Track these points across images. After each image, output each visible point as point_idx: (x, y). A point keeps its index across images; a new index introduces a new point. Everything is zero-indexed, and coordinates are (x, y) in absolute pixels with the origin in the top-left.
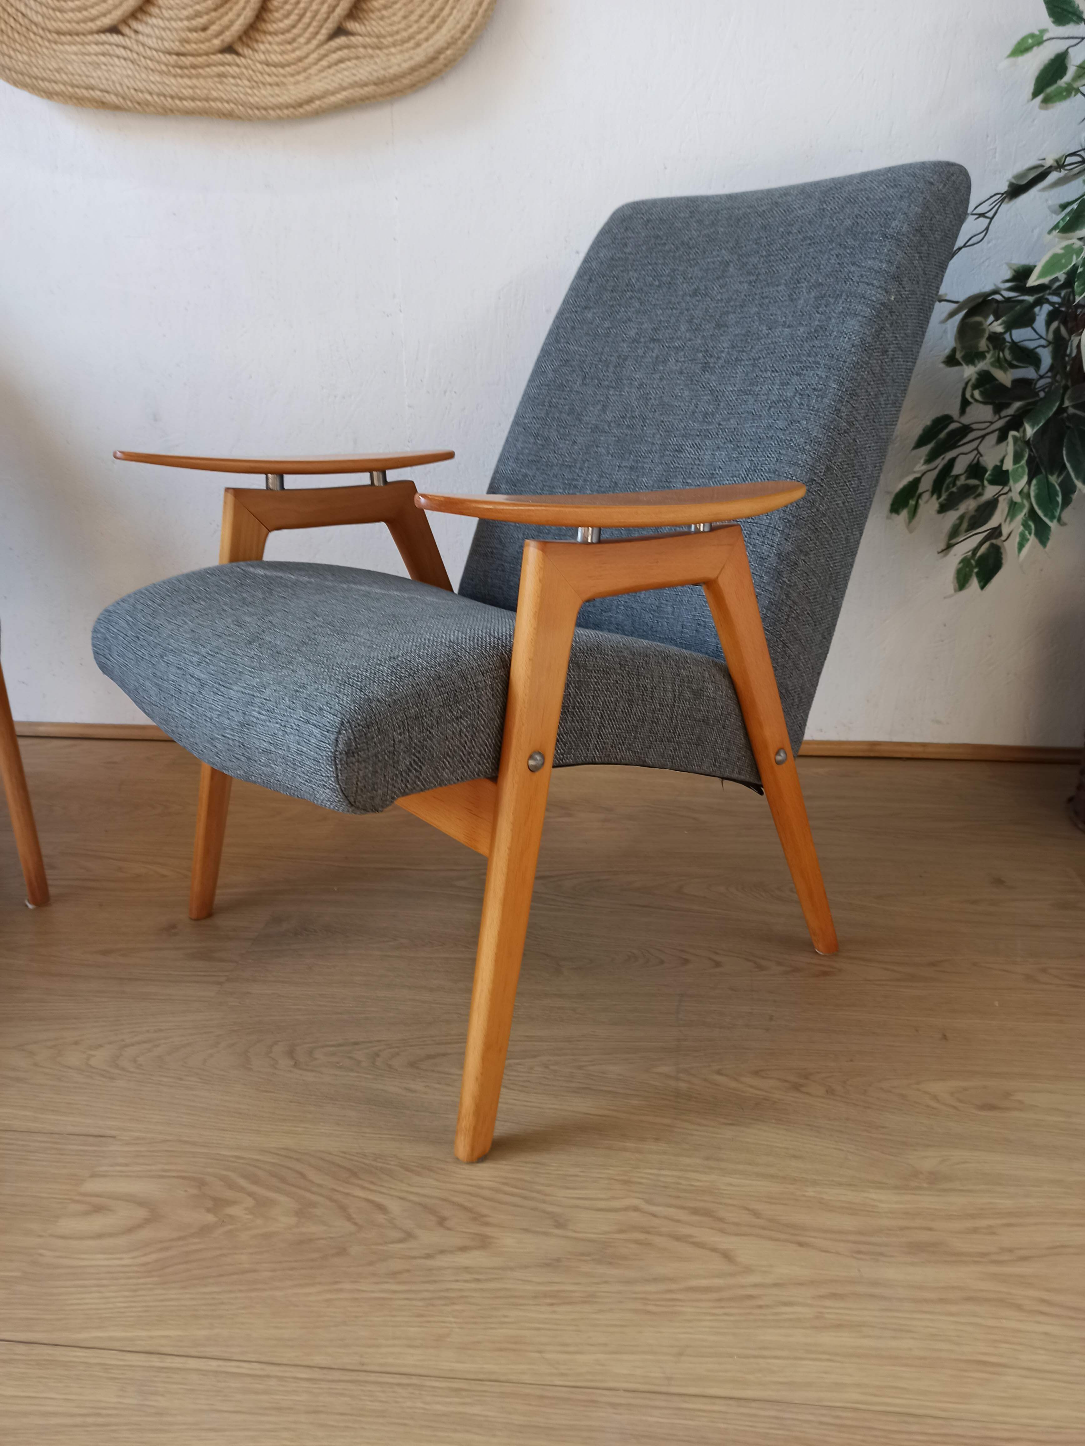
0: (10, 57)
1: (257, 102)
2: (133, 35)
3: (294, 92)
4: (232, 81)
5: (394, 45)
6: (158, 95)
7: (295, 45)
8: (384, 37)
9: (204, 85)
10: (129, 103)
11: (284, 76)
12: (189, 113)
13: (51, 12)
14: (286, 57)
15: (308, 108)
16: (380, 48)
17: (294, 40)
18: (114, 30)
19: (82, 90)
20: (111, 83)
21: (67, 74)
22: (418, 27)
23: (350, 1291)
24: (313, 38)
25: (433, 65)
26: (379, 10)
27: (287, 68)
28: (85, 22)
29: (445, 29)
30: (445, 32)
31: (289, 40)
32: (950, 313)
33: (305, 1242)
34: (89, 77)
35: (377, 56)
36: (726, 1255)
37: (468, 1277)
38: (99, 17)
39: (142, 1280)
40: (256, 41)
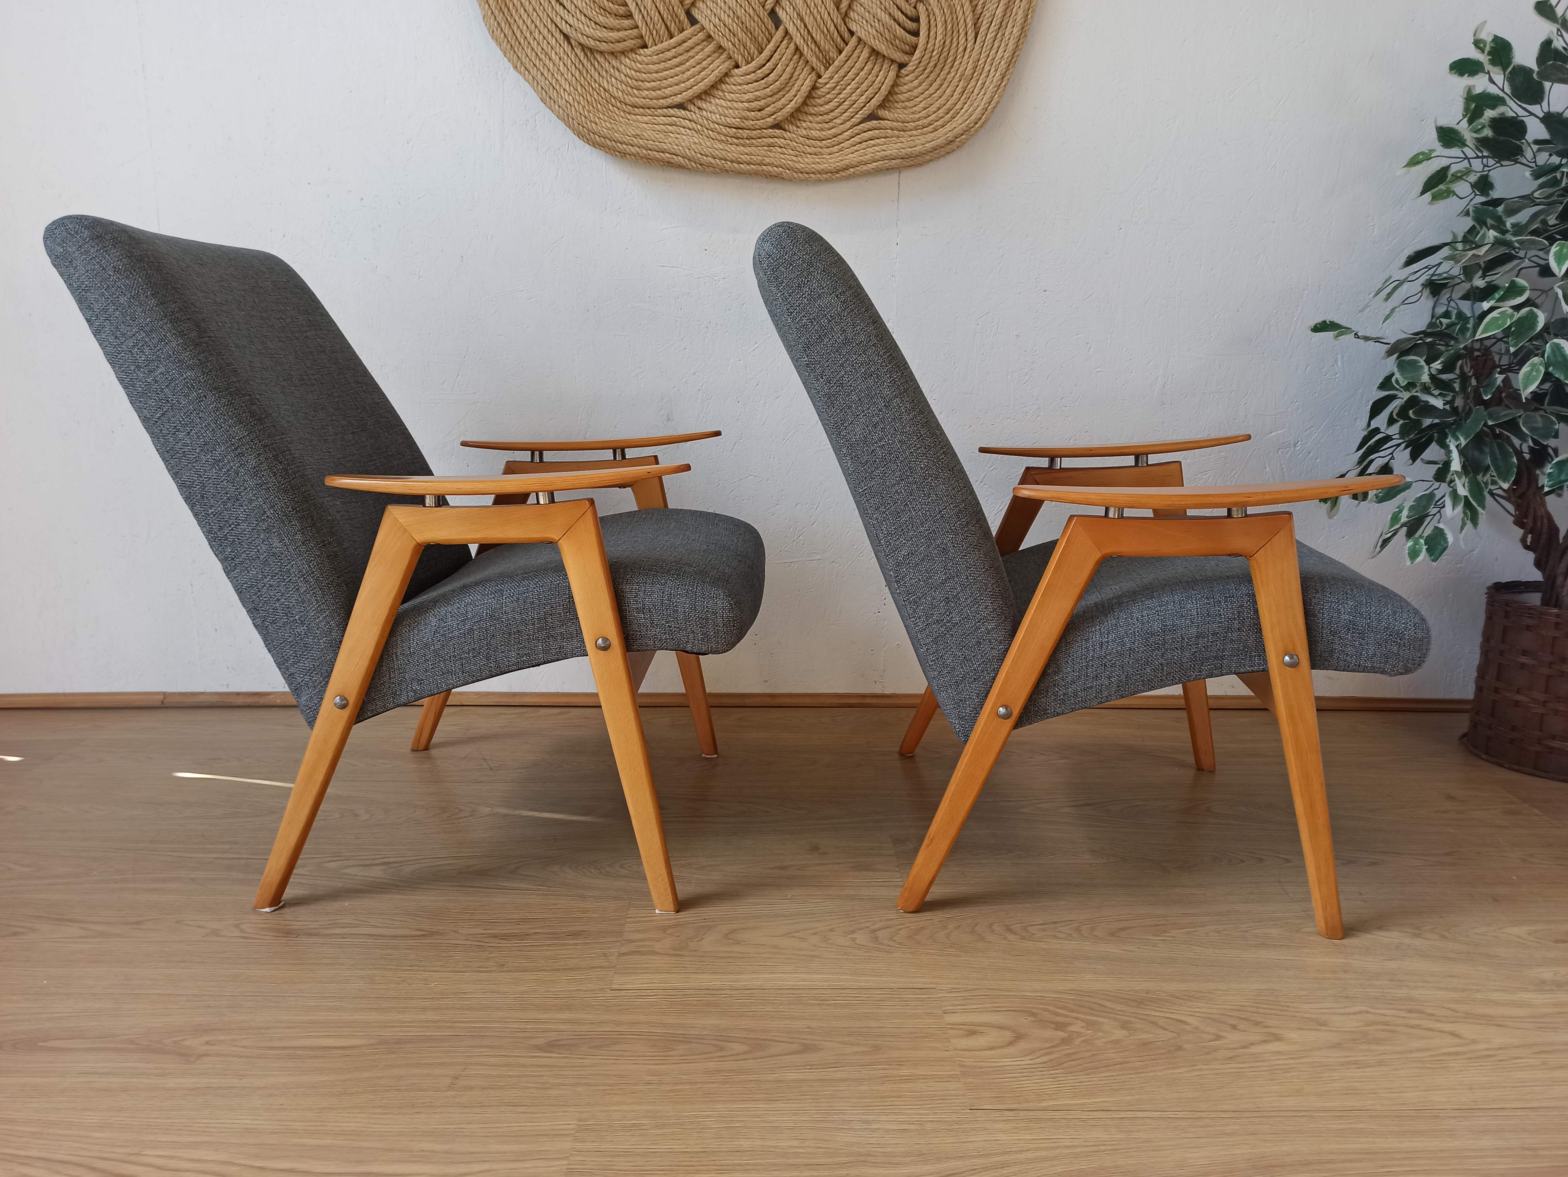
0: (596, 124)
1: (803, 168)
2: (697, 111)
3: (832, 161)
4: (779, 150)
5: (916, 129)
6: (721, 159)
7: (831, 124)
8: (908, 122)
9: (757, 152)
10: (693, 164)
11: (821, 148)
12: (739, 173)
13: (629, 89)
14: (824, 133)
15: (843, 174)
16: (904, 131)
17: (831, 120)
18: (681, 106)
19: (654, 153)
20: (681, 148)
21: (641, 139)
22: (937, 116)
23: (1209, 1069)
24: (848, 120)
25: (950, 146)
26: (903, 102)
27: (824, 142)
28: (657, 99)
29: (959, 119)
30: (960, 122)
31: (828, 121)
32: (1387, 352)
33: (1145, 1044)
34: (660, 142)
35: (903, 137)
36: (1453, 1034)
37: (1285, 1057)
38: (671, 96)
39: (1052, 1072)
40: (799, 120)
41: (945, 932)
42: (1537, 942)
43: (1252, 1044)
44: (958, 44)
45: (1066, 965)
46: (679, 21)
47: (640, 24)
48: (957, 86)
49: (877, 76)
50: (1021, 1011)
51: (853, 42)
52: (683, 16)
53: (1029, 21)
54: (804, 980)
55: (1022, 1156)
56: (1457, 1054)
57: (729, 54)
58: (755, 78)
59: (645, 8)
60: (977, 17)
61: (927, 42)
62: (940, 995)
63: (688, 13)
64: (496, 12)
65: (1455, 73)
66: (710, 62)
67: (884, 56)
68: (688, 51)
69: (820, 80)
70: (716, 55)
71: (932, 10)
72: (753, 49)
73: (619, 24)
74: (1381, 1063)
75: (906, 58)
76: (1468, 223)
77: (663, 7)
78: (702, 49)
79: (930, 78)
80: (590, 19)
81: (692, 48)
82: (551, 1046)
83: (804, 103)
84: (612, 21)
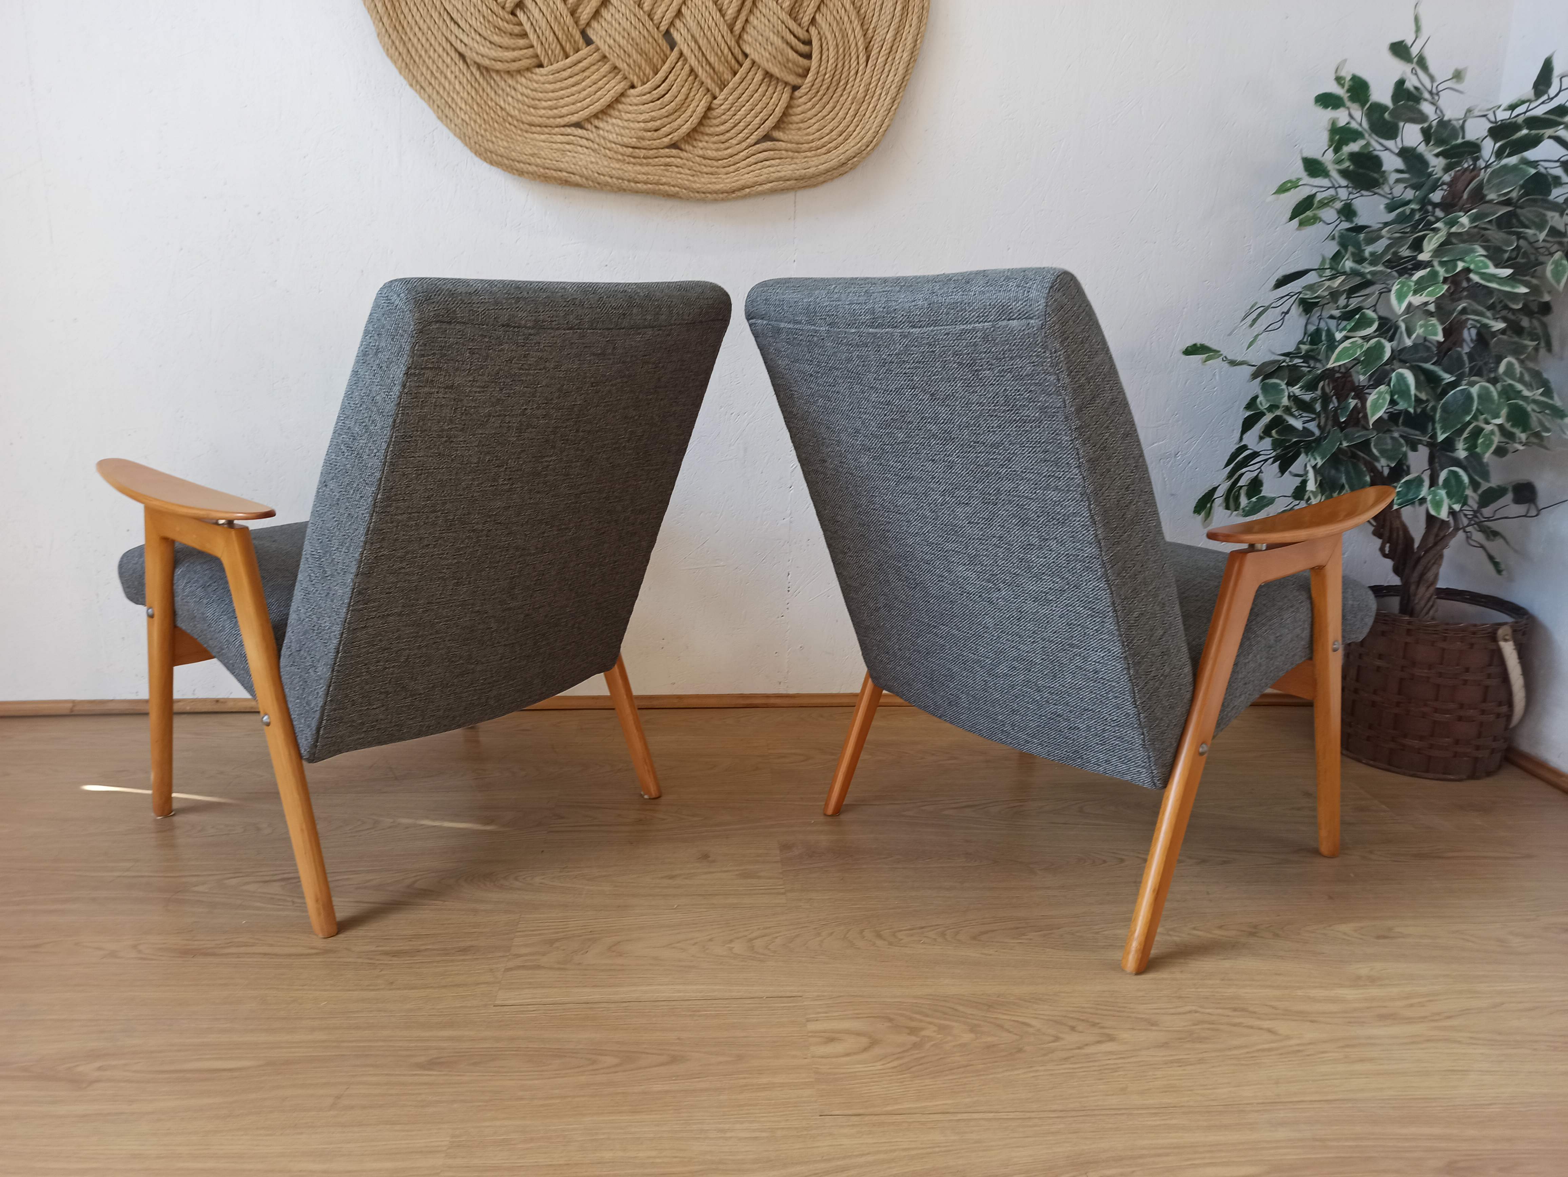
0: (493, 142)
1: (700, 188)
2: (594, 130)
3: (727, 181)
4: (676, 169)
5: (810, 150)
6: (618, 178)
7: (727, 144)
8: (802, 144)
9: (652, 172)
10: (590, 183)
11: (718, 167)
12: (637, 192)
13: (526, 107)
14: (720, 153)
15: (739, 194)
16: (798, 152)
17: (727, 141)
18: (578, 125)
19: (552, 171)
20: (578, 167)
21: (539, 158)
22: (830, 138)
23: (1045, 1070)
24: (744, 141)
25: (842, 169)
26: (797, 123)
27: (720, 162)
28: (554, 118)
29: (851, 142)
30: (852, 144)
31: (723, 141)
32: (1252, 375)
33: (989, 1047)
34: (557, 161)
35: (797, 158)
36: (1270, 1031)
37: (1115, 1057)
38: (568, 115)
39: (899, 1077)
40: (696, 140)
41: (818, 939)
42: (1361, 939)
43: (1087, 1045)
44: (850, 67)
45: (927, 970)
46: (575, 41)
47: (535, 44)
48: (850, 109)
49: (771, 98)
50: (879, 1017)
51: (747, 64)
52: (578, 36)
53: (918, 46)
54: (679, 991)
55: (862, 1160)
56: (1270, 1050)
57: (624, 74)
58: (650, 99)
59: (540, 28)
60: (868, 40)
61: (820, 66)
62: (805, 1003)
63: (583, 33)
64: (391, 31)
65: (1320, 105)
66: (606, 82)
67: (778, 79)
68: (583, 71)
69: (715, 102)
70: (612, 75)
71: (824, 33)
72: (648, 70)
73: (514, 44)
74: (1201, 1061)
75: (799, 81)
76: (1333, 248)
77: (558, 27)
78: (598, 70)
79: (823, 101)
80: (485, 39)
81: (588, 68)
82: (431, 1065)
83: (700, 123)
84: (506, 41)
